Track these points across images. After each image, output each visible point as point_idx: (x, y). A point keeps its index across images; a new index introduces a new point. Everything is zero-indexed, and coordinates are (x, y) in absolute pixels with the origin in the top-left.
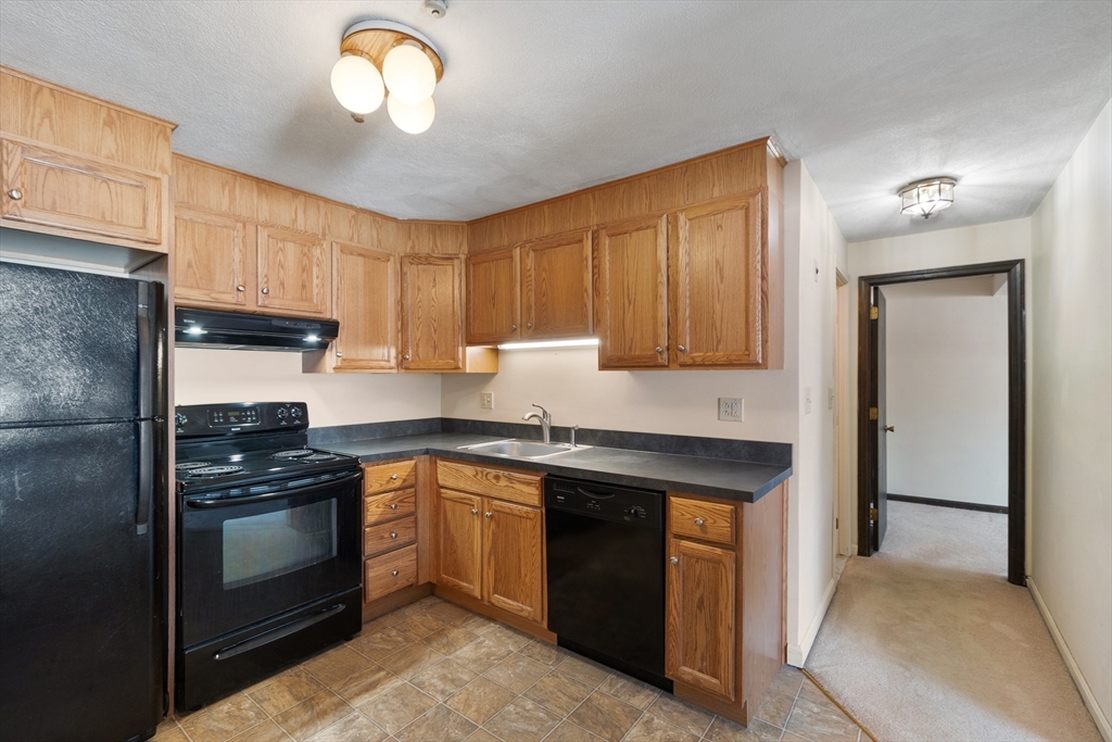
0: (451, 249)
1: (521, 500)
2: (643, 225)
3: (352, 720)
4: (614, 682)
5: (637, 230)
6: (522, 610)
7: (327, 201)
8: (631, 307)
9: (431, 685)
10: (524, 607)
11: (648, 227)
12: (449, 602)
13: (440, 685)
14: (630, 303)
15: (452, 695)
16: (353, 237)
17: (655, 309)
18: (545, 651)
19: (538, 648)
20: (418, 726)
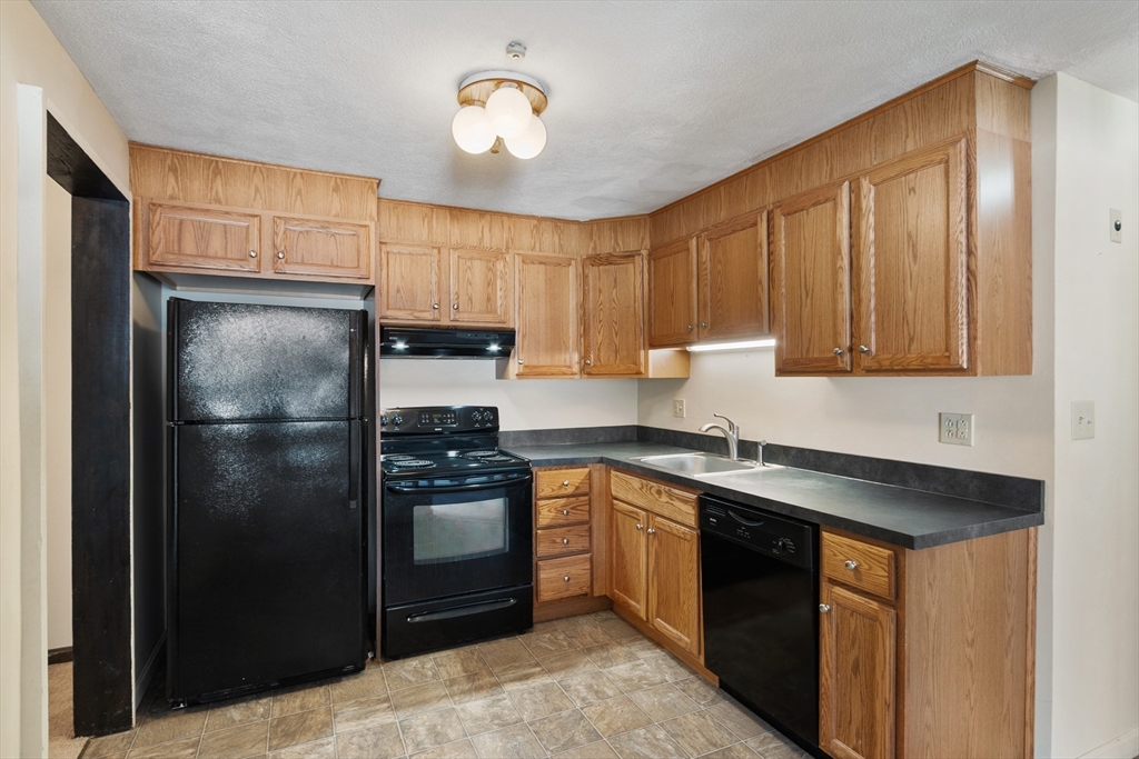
0: (632, 247)
1: (679, 518)
2: (821, 198)
3: (499, 700)
4: (768, 740)
5: (815, 205)
6: (680, 639)
7: (509, 215)
8: (809, 300)
9: (576, 690)
10: (683, 636)
11: (826, 201)
12: (624, 620)
13: (584, 693)
14: (807, 294)
15: (590, 704)
16: (534, 247)
17: (835, 301)
18: (703, 689)
19: (697, 684)
20: (550, 721)
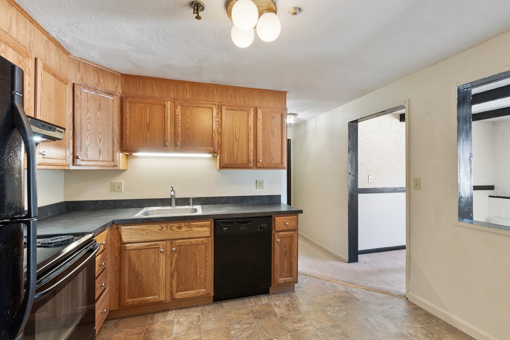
0: (111, 88)
1: (198, 235)
2: (243, 109)
5: (240, 110)
6: (199, 293)
8: (237, 142)
10: (200, 291)
16: (46, 58)
17: (248, 145)
18: (211, 307)
19: (207, 308)
